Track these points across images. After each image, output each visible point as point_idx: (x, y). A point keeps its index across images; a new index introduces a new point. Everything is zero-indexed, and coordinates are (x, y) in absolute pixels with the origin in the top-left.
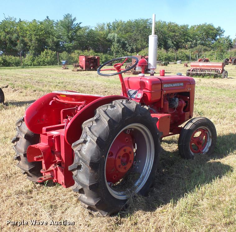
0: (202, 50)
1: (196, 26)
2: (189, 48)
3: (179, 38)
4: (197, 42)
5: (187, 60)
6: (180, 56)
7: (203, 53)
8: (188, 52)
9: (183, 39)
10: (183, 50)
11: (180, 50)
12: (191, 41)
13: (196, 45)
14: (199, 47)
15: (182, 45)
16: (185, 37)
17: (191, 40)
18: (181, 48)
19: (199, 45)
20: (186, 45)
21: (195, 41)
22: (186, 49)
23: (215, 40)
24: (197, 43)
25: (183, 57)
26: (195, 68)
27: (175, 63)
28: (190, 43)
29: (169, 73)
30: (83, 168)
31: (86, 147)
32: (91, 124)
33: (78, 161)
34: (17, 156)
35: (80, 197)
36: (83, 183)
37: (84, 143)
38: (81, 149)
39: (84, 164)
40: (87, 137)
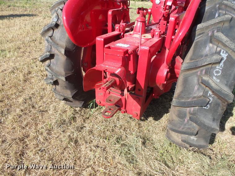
30: (210, 104)
31: (219, 68)
32: (218, 27)
33: (201, 94)
34: (54, 80)
35: (186, 139)
36: (210, 126)
37: (219, 63)
38: (208, 73)
39: (216, 97)
40: (220, 51)
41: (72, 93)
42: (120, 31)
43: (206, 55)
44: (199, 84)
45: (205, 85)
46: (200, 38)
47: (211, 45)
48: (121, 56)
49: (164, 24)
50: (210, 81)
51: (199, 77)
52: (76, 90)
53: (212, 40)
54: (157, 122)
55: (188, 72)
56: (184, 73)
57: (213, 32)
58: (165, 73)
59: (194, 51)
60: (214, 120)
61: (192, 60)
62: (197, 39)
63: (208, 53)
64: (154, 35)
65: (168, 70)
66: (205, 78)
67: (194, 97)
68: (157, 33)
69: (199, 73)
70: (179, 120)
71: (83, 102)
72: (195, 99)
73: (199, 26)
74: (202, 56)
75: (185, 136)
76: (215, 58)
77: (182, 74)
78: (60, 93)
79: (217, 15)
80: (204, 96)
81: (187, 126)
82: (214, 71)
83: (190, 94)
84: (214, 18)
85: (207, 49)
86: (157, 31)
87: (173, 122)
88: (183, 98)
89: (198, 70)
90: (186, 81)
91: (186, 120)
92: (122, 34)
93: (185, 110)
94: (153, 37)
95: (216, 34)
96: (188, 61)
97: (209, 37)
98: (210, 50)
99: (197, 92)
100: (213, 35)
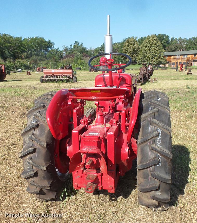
0: (38, 60)
1: (29, 39)
2: (26, 58)
3: (15, 49)
4: (32, 52)
5: (25, 69)
6: (18, 66)
7: (39, 62)
8: (25, 62)
9: (19, 50)
10: (20, 60)
11: (17, 60)
12: (27, 52)
13: (31, 55)
14: (34, 57)
15: (19, 55)
16: (20, 48)
17: (27, 50)
18: (18, 58)
19: (34, 55)
20: (22, 55)
21: (30, 52)
22: (23, 59)
23: (47, 51)
24: (32, 54)
25: (22, 66)
26: (48, 74)
27: (16, 72)
28: (26, 53)
29: (19, 80)
30: (161, 162)
31: (159, 139)
32: (152, 116)
33: (154, 156)
34: (35, 172)
35: (153, 195)
36: (165, 177)
37: (158, 136)
38: (154, 143)
39: (163, 157)
40: (157, 129)
41: (49, 183)
42: (85, 124)
43: (150, 133)
44: (151, 151)
45: (154, 150)
46: (144, 123)
47: (151, 126)
48: (96, 141)
49: (117, 115)
50: (156, 147)
51: (150, 146)
52: (51, 180)
53: (151, 123)
54: (127, 199)
55: (143, 145)
56: (141, 145)
57: (150, 119)
58: (127, 150)
59: (143, 131)
60: (166, 173)
61: (143, 137)
62: (142, 123)
63: (151, 131)
64: (112, 124)
65: (129, 147)
66: (153, 146)
67: (150, 160)
68: (114, 122)
69: (149, 144)
70: (145, 181)
71: (56, 193)
72: (151, 161)
73: (142, 116)
74: (148, 133)
75: (152, 193)
76: (155, 133)
77: (139, 147)
78: (38, 184)
79: (150, 109)
80: (156, 158)
81: (151, 183)
82: (157, 141)
83: (147, 158)
84: (149, 111)
85: (150, 129)
86: (114, 121)
87: (141, 184)
88: (144, 162)
89: (148, 142)
90: (142, 151)
91: (150, 179)
92: (87, 126)
93: (147, 171)
94: (112, 126)
95: (152, 120)
96: (141, 138)
97: (149, 122)
98: (151, 129)
99: (151, 156)
100: (151, 120)
